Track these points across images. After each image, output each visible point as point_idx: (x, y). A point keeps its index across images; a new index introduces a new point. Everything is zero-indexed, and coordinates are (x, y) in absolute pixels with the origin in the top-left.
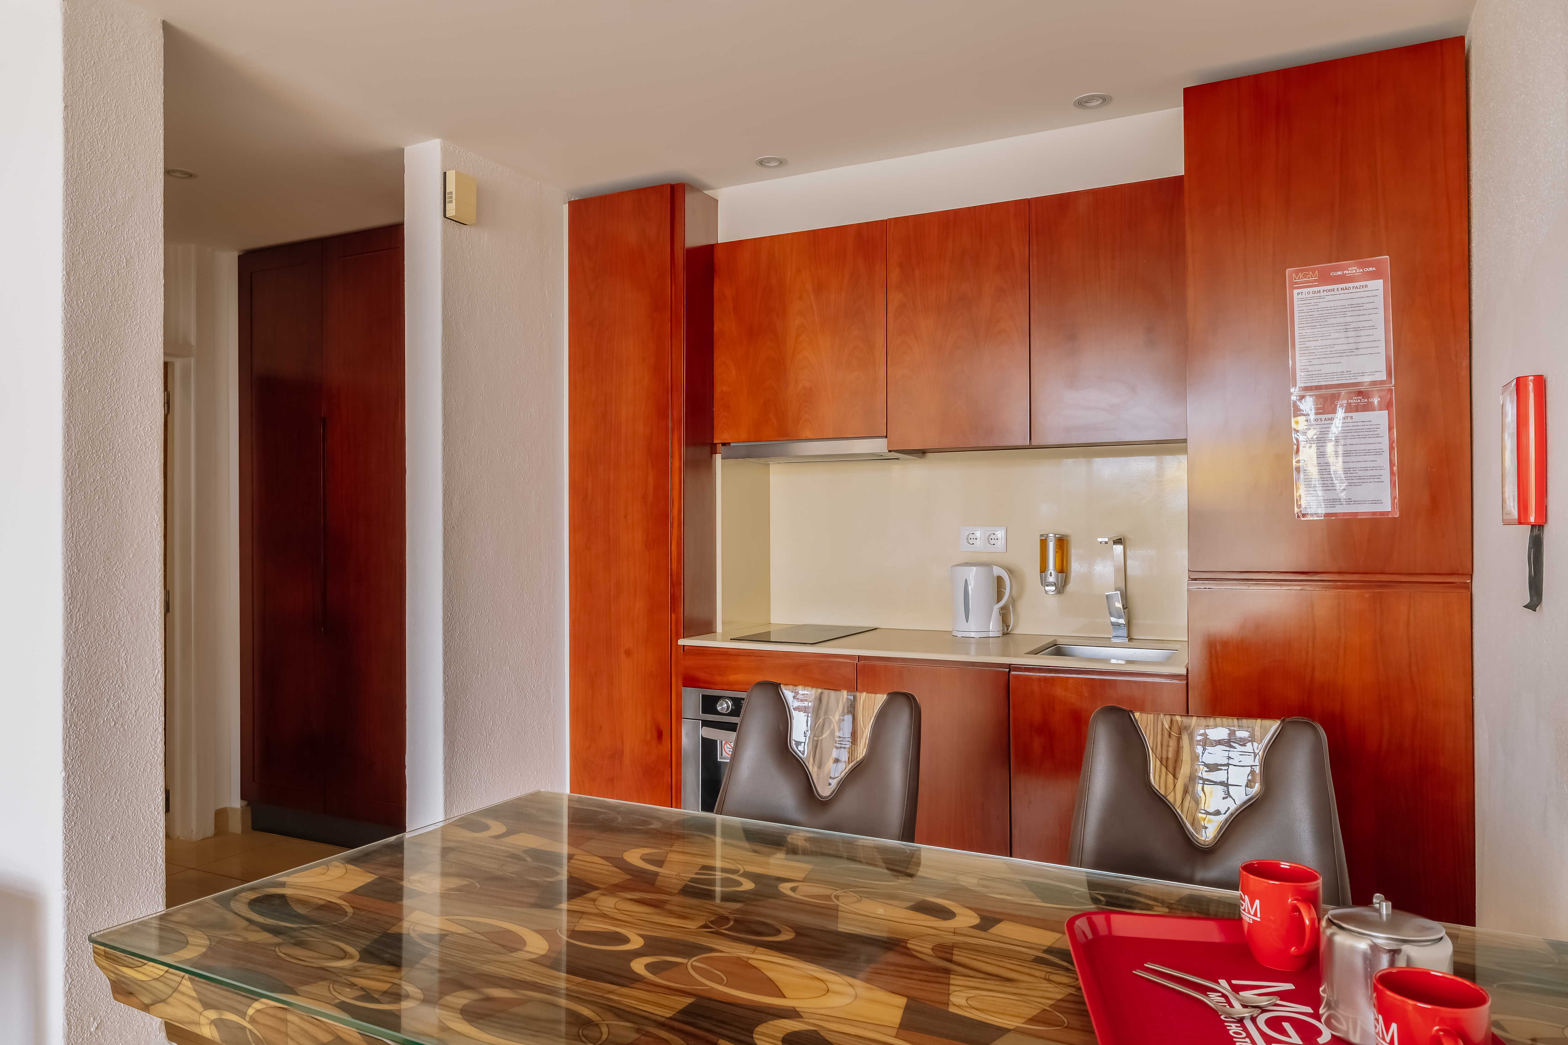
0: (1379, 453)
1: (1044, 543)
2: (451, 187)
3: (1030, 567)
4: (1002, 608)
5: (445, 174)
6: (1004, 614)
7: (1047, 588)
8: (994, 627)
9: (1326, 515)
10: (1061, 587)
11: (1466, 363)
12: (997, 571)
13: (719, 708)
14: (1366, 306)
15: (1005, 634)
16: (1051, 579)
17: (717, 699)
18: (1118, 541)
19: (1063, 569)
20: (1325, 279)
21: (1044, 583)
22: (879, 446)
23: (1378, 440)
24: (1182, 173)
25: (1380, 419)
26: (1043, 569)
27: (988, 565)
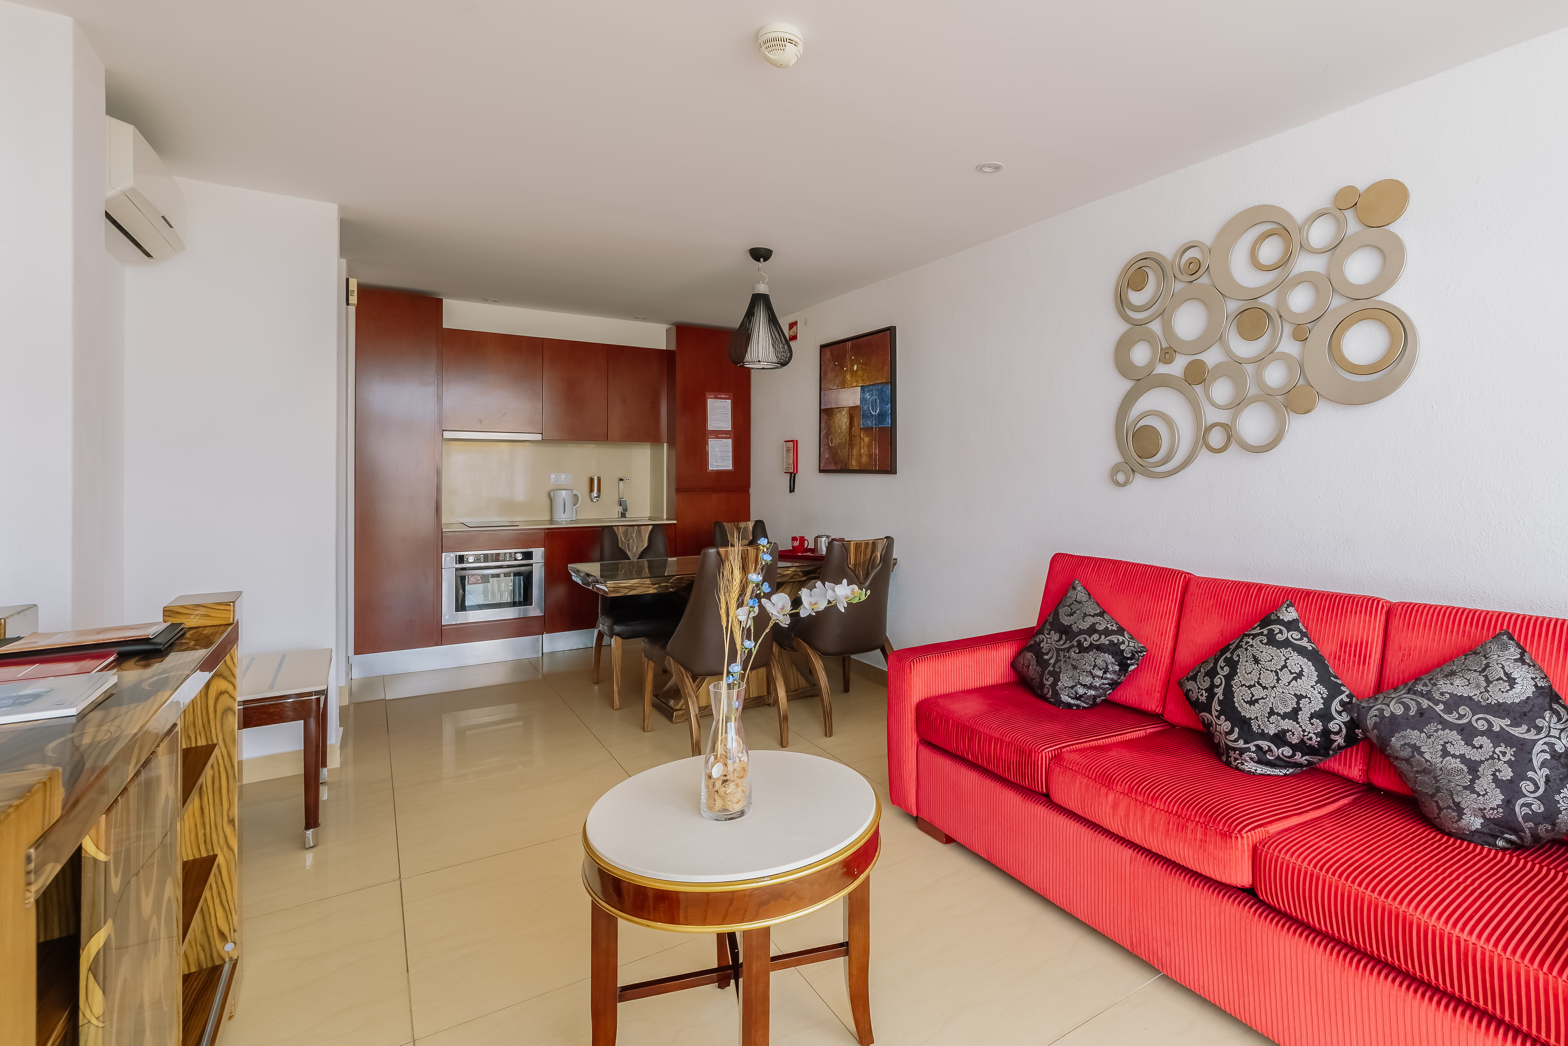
5: (347, 280)
26: (591, 490)
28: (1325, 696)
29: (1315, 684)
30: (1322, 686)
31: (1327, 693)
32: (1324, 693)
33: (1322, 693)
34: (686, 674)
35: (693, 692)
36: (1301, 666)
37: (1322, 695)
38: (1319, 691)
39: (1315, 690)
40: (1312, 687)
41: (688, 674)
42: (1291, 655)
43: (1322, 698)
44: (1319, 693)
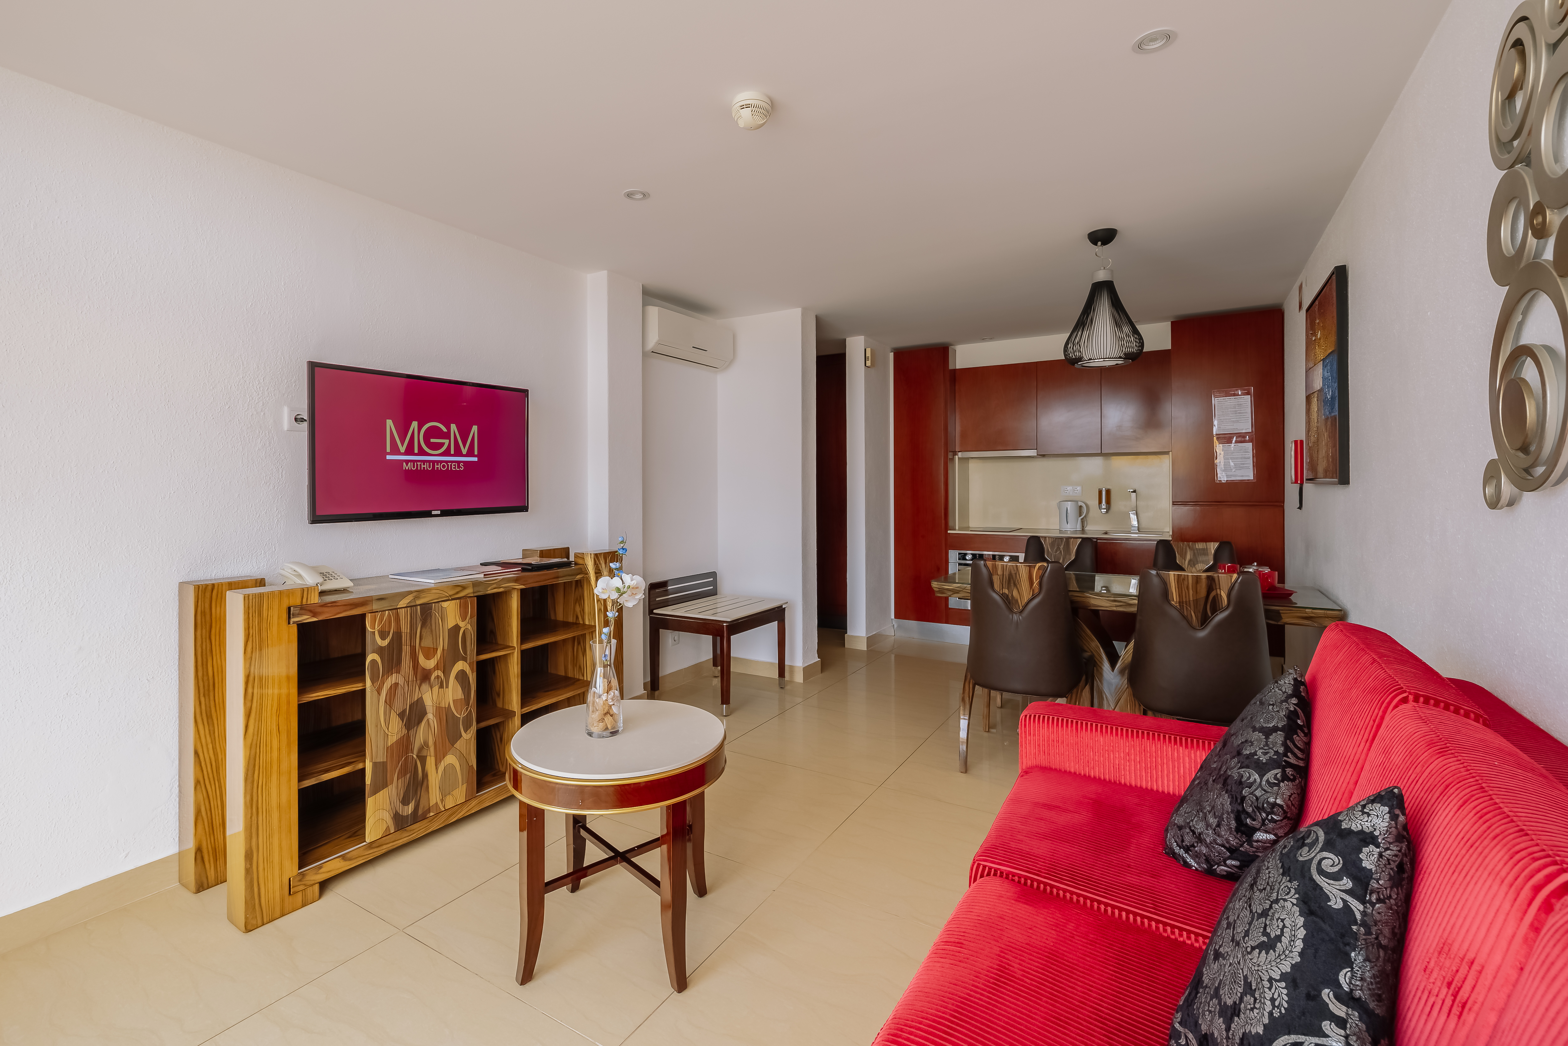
0: (1249, 458)
1: (1100, 492)
2: (869, 354)
3: (1093, 502)
4: (1082, 519)
5: (865, 350)
6: (1083, 521)
7: (1102, 510)
8: (1079, 528)
9: (1227, 481)
10: (1108, 509)
11: (1282, 426)
12: (1080, 504)
13: (967, 558)
14: (1244, 405)
15: (1083, 530)
16: (1104, 507)
17: (966, 554)
18: (1134, 491)
19: (1108, 502)
20: (1228, 395)
21: (1100, 508)
22: (1033, 453)
23: (1248, 453)
24: (1170, 348)
25: (1249, 446)
26: (1100, 502)
27: (1077, 502)
28: (1276, 1014)
29: (1278, 978)
30: (1285, 991)
31: (1283, 1011)
32: (1278, 1007)
33: (1277, 1003)
34: (970, 680)
35: (968, 698)
36: (1284, 926)
37: (1273, 1009)
38: (1276, 996)
39: (1270, 989)
40: (1271, 980)
41: (971, 681)
42: (1286, 897)
43: (1271, 1014)
44: (1273, 1000)
